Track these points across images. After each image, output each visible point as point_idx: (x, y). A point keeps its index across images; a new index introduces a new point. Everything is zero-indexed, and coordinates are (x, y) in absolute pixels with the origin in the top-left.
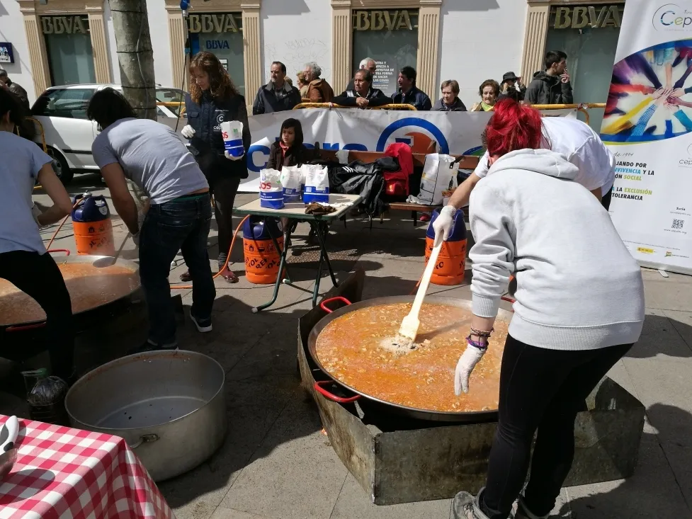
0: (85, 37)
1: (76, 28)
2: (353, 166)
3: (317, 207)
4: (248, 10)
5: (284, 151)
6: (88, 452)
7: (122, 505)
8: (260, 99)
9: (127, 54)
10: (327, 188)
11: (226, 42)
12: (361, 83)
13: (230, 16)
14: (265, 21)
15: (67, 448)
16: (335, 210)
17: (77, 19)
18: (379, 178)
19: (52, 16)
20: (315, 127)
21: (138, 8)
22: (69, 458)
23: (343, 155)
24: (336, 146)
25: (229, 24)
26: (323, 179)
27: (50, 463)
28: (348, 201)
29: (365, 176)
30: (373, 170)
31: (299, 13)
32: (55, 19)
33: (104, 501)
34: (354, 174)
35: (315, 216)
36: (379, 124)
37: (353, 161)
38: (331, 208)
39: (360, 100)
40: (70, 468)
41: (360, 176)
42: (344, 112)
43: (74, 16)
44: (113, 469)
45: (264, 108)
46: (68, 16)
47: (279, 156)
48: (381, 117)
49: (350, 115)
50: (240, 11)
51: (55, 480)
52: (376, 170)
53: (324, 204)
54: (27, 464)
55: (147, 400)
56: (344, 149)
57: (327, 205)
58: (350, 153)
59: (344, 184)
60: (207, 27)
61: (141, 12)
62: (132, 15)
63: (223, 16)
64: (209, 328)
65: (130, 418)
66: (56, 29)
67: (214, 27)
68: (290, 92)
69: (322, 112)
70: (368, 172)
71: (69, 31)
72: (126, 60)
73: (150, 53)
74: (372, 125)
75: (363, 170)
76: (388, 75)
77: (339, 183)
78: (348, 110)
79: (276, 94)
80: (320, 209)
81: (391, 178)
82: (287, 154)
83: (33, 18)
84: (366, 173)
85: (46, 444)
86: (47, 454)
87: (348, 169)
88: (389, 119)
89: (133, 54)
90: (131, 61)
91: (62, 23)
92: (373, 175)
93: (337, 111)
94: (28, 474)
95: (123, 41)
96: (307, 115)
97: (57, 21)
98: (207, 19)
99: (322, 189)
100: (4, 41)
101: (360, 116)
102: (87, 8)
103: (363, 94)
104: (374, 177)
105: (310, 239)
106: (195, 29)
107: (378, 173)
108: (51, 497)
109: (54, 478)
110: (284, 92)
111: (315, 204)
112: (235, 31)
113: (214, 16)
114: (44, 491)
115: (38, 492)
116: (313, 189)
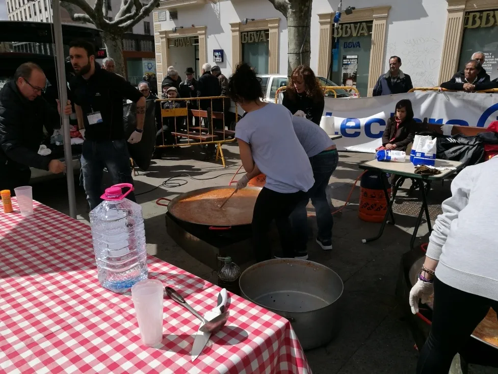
0: (265, 44)
1: (261, 38)
2: (456, 138)
3: (425, 169)
4: (378, 18)
5: (398, 124)
6: (267, 324)
7: (284, 366)
8: (380, 84)
9: (295, 55)
10: (434, 154)
11: (358, 42)
12: (472, 72)
13: (364, 24)
14: (390, 26)
15: (255, 318)
16: (440, 172)
17: (262, 32)
18: (480, 148)
19: (247, 32)
20: (424, 106)
21: (305, 24)
22: (256, 325)
23: (447, 129)
24: (441, 121)
25: (362, 30)
26: (432, 147)
27: (245, 325)
28: (452, 166)
29: (467, 146)
30: (474, 143)
31: (419, 18)
32: (249, 33)
33: (276, 360)
34: (457, 144)
35: (423, 176)
36: (482, 105)
37: (456, 133)
38: (437, 170)
39: (467, 86)
40: (257, 332)
41: (462, 146)
42: (450, 95)
43: (261, 31)
44: (282, 340)
45: (381, 91)
46: (257, 31)
47: (393, 127)
48: (485, 99)
49: (456, 97)
50: (371, 20)
51: (249, 338)
52: (477, 142)
53: (431, 167)
54: (232, 322)
55: (286, 291)
56: (447, 123)
57: (433, 168)
58: (454, 127)
59: (446, 152)
60: (346, 33)
61: (307, 27)
62: (300, 28)
63: (359, 24)
64: (330, 247)
65: (274, 301)
66: (249, 40)
67: (351, 32)
68: (403, 79)
69: (431, 94)
70: (469, 144)
71: (257, 41)
72: (293, 59)
73: (308, 53)
74: (476, 105)
75: (466, 141)
76: (492, 64)
77: (441, 150)
78: (454, 93)
79: (392, 80)
80: (428, 171)
81: (492, 149)
82: (400, 127)
83: (237, 34)
84: (468, 144)
85: (242, 312)
86: (243, 319)
87: (451, 140)
88: (493, 101)
89: (297, 54)
90: (296, 59)
91: (253, 36)
92: (474, 146)
93: (445, 94)
94: (233, 329)
95: (293, 46)
96: (419, 97)
97: (251, 34)
98: (347, 27)
99: (431, 155)
100: (220, 49)
101: (465, 98)
102: (269, 25)
103: (470, 80)
104: (475, 148)
105: (411, 192)
106: (346, 34)
107: (479, 144)
108: (247, 349)
109: (248, 336)
110: (399, 78)
111: (424, 166)
112: (366, 34)
113: (352, 25)
114: (242, 343)
115: (239, 343)
116: (423, 155)
